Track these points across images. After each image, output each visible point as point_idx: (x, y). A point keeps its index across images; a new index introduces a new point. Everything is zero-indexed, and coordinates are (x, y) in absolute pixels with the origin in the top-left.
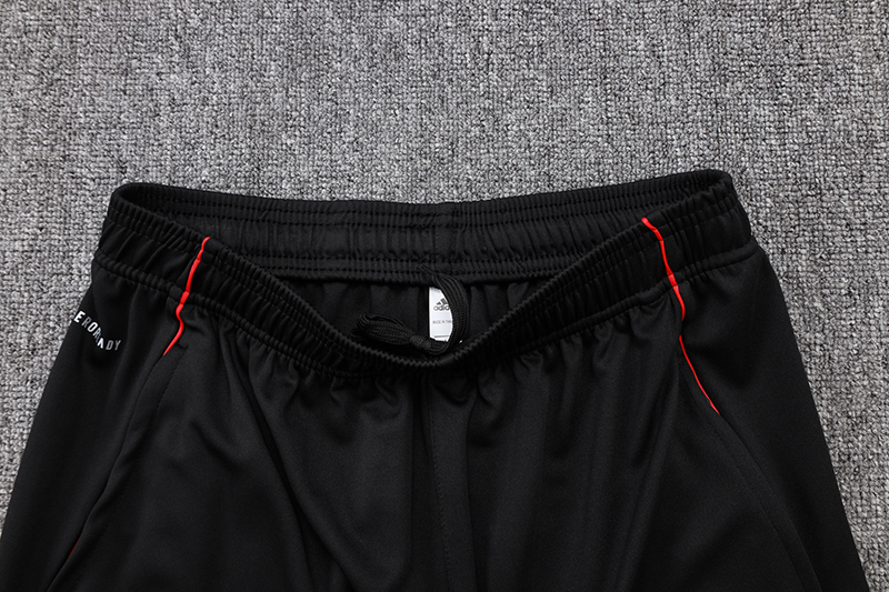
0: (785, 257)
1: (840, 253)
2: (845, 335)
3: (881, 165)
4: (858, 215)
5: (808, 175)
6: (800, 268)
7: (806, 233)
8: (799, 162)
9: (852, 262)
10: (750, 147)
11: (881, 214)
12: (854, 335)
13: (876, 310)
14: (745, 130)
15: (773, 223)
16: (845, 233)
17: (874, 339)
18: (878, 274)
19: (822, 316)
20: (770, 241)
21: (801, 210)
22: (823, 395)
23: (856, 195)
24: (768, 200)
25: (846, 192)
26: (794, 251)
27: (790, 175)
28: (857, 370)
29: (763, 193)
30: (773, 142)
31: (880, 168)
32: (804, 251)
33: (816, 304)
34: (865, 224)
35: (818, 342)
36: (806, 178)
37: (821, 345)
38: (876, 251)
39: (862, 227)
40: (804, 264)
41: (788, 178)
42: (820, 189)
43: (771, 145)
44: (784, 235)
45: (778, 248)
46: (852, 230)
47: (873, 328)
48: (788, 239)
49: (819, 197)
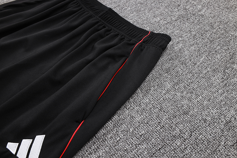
0: (137, 113)
1: (150, 125)
2: (128, 143)
3: (183, 120)
4: (164, 123)
5: (163, 104)
6: (137, 118)
7: (148, 114)
8: (164, 100)
9: (150, 130)
10: (157, 88)
11: (170, 129)
12: (130, 145)
13: (143, 146)
14: (160, 84)
15: (143, 105)
16: (156, 123)
17: (133, 152)
18: (153, 139)
19: (129, 133)
20: (138, 107)
21: (152, 109)
22: (106, 148)
23: (169, 119)
24: (148, 100)
25: (167, 116)
26: (140, 114)
27: (159, 101)
28: (121, 153)
29: (149, 97)
30: (163, 92)
31: (182, 120)
32: (142, 116)
33: (130, 129)
34: (164, 126)
35: (120, 137)
36: (162, 105)
37: (120, 138)
38: (159, 135)
39: (162, 126)
40: (139, 119)
41: (158, 101)
42: (162, 109)
43: (162, 92)
44: (142, 109)
45: (138, 110)
46: (159, 124)
47: (137, 149)
48: (142, 111)
49: (160, 110)
